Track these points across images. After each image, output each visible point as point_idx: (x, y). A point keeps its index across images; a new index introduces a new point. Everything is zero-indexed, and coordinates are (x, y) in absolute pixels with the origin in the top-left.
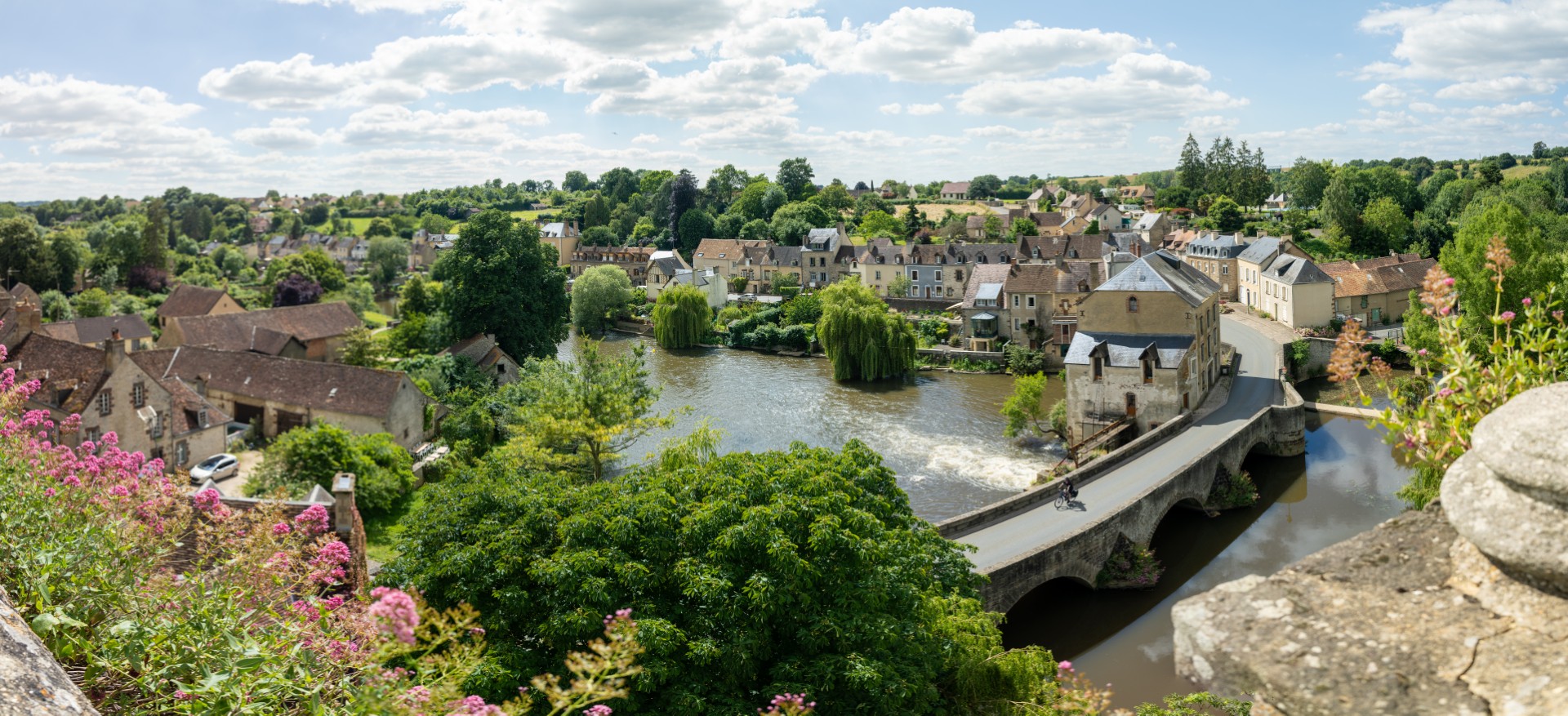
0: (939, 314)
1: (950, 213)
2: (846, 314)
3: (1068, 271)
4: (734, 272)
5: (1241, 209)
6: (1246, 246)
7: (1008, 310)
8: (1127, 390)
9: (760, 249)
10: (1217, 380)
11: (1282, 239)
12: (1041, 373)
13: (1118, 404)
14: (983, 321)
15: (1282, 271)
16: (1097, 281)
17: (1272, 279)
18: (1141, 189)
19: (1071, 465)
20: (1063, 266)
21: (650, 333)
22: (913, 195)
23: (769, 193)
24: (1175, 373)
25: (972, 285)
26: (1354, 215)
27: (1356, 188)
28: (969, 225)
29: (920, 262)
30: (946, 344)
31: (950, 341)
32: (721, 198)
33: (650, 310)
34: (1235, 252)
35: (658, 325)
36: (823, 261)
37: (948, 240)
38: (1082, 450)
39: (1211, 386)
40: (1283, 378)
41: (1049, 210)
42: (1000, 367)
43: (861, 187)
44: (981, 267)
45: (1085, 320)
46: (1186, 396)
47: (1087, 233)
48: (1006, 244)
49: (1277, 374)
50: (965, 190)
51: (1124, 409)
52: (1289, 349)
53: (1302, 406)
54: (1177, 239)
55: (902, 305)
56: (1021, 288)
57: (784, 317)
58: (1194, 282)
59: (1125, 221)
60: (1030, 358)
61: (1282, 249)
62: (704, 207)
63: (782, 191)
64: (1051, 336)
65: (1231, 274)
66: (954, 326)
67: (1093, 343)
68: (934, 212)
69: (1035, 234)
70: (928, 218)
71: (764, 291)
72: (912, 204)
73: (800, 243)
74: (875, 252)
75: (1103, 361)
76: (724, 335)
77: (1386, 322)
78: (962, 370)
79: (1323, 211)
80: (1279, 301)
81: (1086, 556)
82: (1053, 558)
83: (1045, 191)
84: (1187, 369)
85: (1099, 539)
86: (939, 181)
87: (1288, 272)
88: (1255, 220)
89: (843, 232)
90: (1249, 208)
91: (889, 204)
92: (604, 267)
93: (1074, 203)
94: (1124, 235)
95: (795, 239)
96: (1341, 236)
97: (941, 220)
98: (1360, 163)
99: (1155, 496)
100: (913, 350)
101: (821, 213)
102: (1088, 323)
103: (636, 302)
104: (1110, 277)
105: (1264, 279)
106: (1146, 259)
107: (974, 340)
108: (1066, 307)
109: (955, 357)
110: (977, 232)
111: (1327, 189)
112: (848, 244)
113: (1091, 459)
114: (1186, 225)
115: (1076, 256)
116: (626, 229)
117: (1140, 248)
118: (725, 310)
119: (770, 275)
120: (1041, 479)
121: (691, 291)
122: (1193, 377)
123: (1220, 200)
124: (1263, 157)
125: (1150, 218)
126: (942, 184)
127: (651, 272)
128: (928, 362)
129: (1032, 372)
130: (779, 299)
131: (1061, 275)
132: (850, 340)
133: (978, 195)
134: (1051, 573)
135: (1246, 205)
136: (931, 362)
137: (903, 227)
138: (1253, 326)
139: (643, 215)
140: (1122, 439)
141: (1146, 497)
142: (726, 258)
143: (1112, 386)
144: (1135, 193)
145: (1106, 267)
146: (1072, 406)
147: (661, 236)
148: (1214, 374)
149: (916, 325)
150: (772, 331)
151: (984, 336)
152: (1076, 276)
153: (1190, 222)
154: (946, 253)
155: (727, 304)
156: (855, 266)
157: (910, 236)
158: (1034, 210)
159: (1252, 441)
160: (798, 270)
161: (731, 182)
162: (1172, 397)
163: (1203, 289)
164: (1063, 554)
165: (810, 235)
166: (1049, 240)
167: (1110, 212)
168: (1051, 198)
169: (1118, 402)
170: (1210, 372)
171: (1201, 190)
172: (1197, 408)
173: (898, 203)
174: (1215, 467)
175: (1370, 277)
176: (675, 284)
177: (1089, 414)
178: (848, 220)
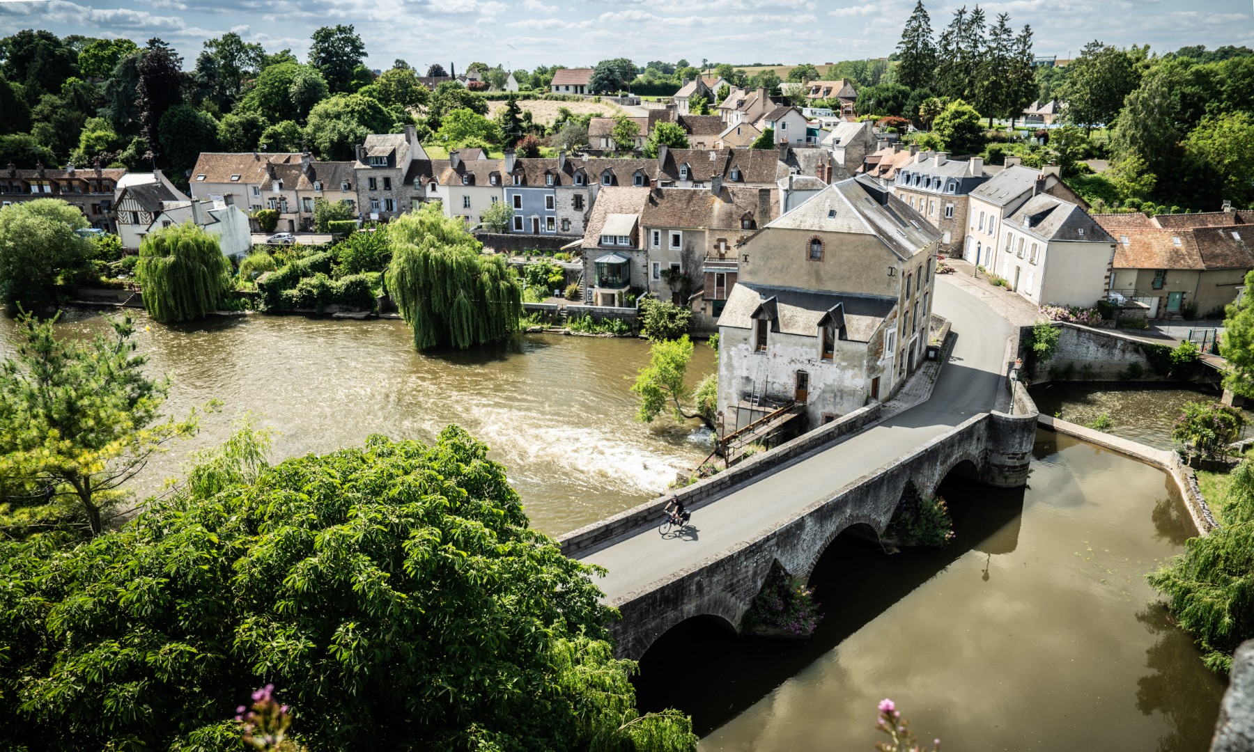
0: (552, 255)
1: (566, 114)
2: (426, 257)
3: (729, 201)
4: (258, 202)
5: (984, 122)
6: (985, 178)
7: (645, 252)
8: (799, 367)
9: (293, 167)
10: (919, 366)
11: (1046, 170)
12: (686, 337)
13: (784, 386)
14: (611, 266)
15: (1036, 220)
16: (766, 213)
17: (1019, 230)
18: (837, 86)
19: (720, 464)
20: (722, 192)
21: (136, 302)
22: (512, 87)
23: (299, 80)
24: (864, 348)
25: (595, 215)
26: (1173, 138)
27: (1184, 96)
28: (592, 132)
29: (524, 183)
30: (561, 296)
31: (566, 292)
32: (223, 88)
33: (130, 266)
34: (967, 185)
35: (149, 290)
36: (387, 182)
37: (563, 152)
38: (735, 443)
39: (911, 373)
40: (1013, 375)
41: (705, 112)
42: (632, 328)
43: (437, 72)
44: (609, 190)
45: (749, 267)
46: (876, 382)
47: (756, 146)
48: (644, 160)
49: (1005, 368)
50: (587, 80)
51: (792, 392)
52: (1028, 335)
53: (1035, 419)
54: (883, 162)
55: (499, 244)
56: (663, 221)
57: (337, 264)
58: (905, 225)
59: (811, 133)
60: (672, 317)
61: (1041, 185)
62: (197, 102)
63: (319, 77)
64: (701, 288)
65: (955, 217)
66: (572, 271)
67: (758, 300)
68: (543, 112)
69: (684, 145)
70: (536, 120)
71: (305, 228)
72: (511, 99)
73: (351, 156)
74: (461, 169)
75: (769, 324)
76: (252, 296)
77: (1188, 315)
78: (582, 332)
79: (1116, 132)
80: (1024, 264)
81: (731, 588)
82: (694, 587)
83: (701, 85)
84: (881, 344)
85: (748, 566)
86: (549, 67)
87: (1045, 223)
88: (1003, 140)
89: (414, 139)
90: (996, 122)
91: (478, 98)
92: (37, 203)
93: (741, 104)
94: (808, 152)
95: (344, 150)
96: (1140, 174)
97: (552, 123)
98: (1198, 53)
99: (823, 514)
100: (517, 305)
101: (381, 111)
102: (751, 273)
103: (104, 255)
104: (786, 210)
105: (1005, 229)
106: (840, 188)
107: (598, 291)
108: (723, 250)
109: (574, 315)
110: (603, 141)
111: (1133, 95)
112: (423, 157)
113: (745, 456)
114: (898, 142)
115: (740, 179)
116: (66, 137)
117: (830, 172)
118: (249, 259)
119: (312, 205)
120: (683, 481)
121: (193, 233)
122: (888, 357)
123: (953, 107)
124: (1032, 39)
125: (847, 129)
126: (554, 71)
127: (123, 207)
128: (537, 321)
129: (674, 335)
130: (329, 238)
131: (718, 205)
132: (433, 292)
133: (604, 87)
134: (690, 608)
135: (991, 117)
136: (542, 321)
137: (499, 133)
138: (980, 295)
139: (94, 115)
140: (786, 433)
141: (811, 514)
142: (240, 180)
143: (779, 360)
144: (828, 91)
145: (782, 195)
146: (725, 384)
147: (131, 150)
148: (916, 356)
149: (521, 271)
150: (322, 285)
151: (611, 286)
152: (738, 207)
153: (904, 138)
154: (560, 171)
155: (252, 250)
156: (434, 189)
157: (509, 148)
158: (684, 111)
159: (956, 456)
160: (352, 196)
161: (237, 63)
162: (858, 381)
163: (918, 235)
164: (705, 583)
165: (367, 145)
166: (703, 155)
167: (791, 117)
168: (707, 94)
169: (785, 383)
170: (911, 353)
171: (926, 90)
172: (888, 399)
173: (492, 98)
174: (902, 485)
175: (1178, 243)
176: (166, 224)
177: (746, 396)
178: (421, 122)
